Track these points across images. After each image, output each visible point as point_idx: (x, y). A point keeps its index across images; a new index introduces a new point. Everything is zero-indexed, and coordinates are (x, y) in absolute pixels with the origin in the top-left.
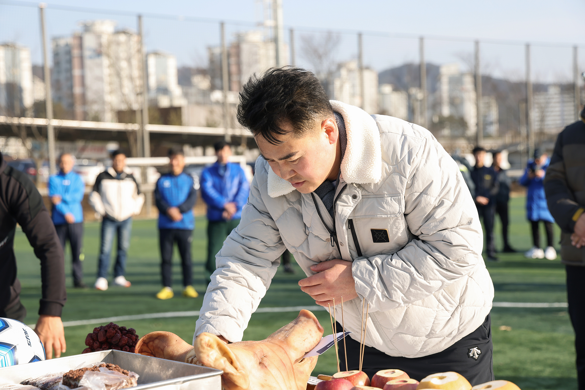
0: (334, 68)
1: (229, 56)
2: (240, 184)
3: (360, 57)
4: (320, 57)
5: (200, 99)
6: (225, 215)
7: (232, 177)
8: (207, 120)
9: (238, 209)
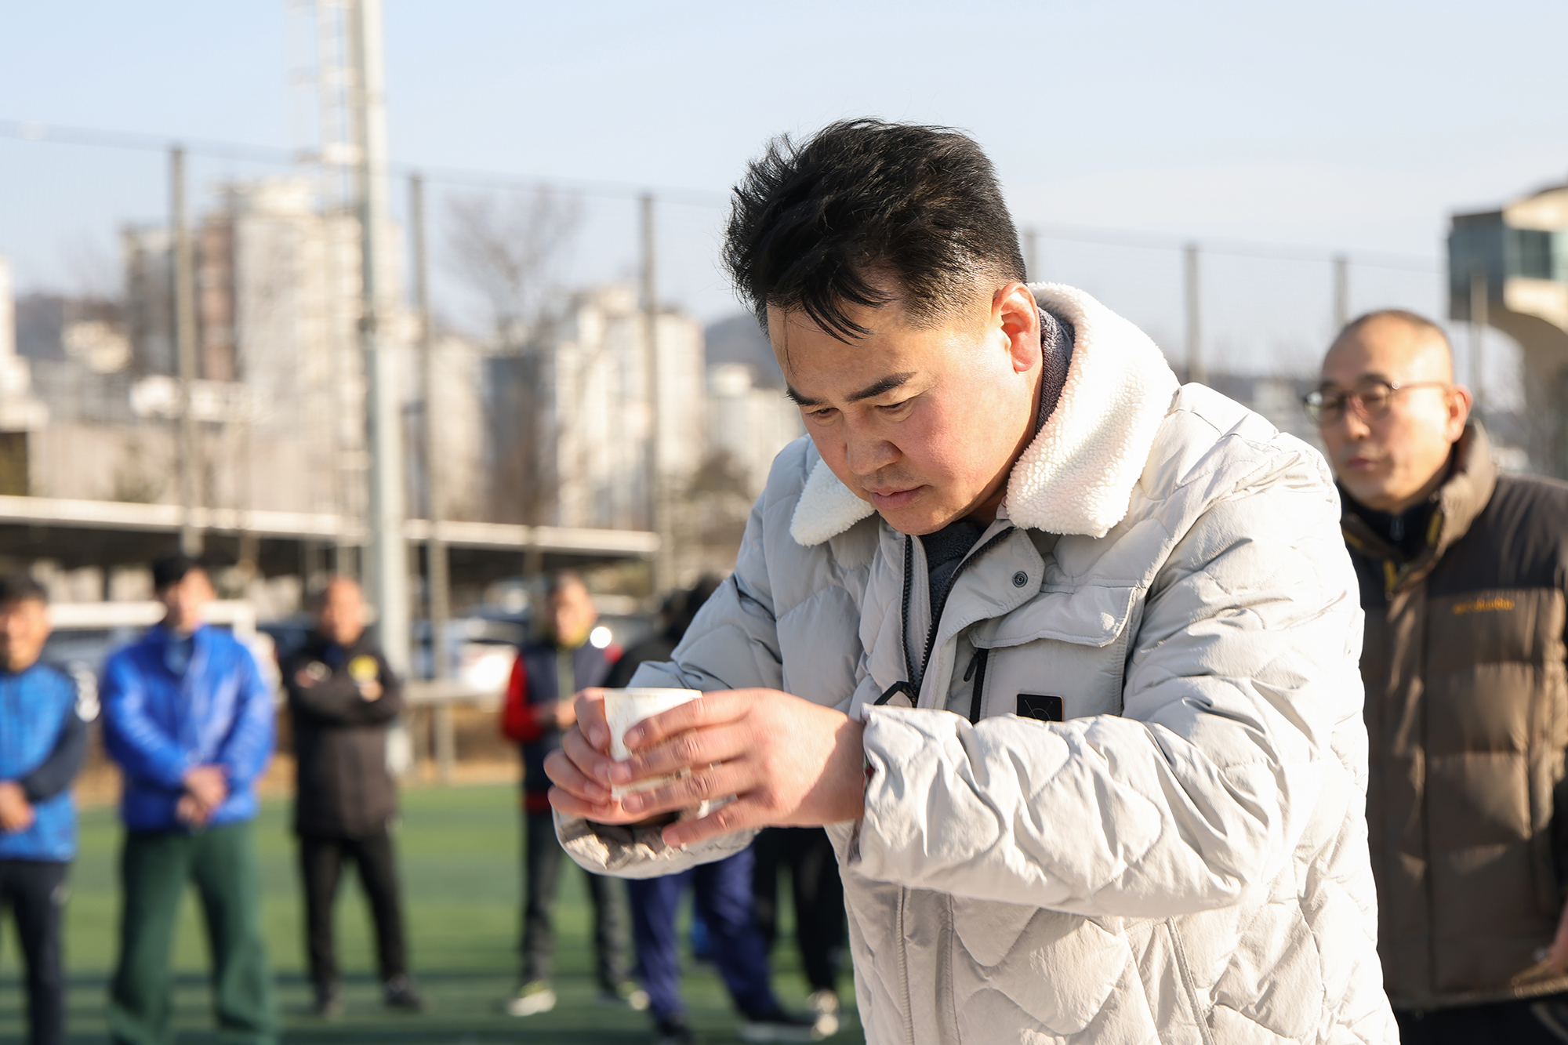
0: (558, 307)
1: (199, 259)
2: (242, 701)
3: (646, 274)
4: (513, 272)
5: (94, 403)
6: (186, 809)
7: (214, 679)
8: (119, 477)
9: (232, 787)
